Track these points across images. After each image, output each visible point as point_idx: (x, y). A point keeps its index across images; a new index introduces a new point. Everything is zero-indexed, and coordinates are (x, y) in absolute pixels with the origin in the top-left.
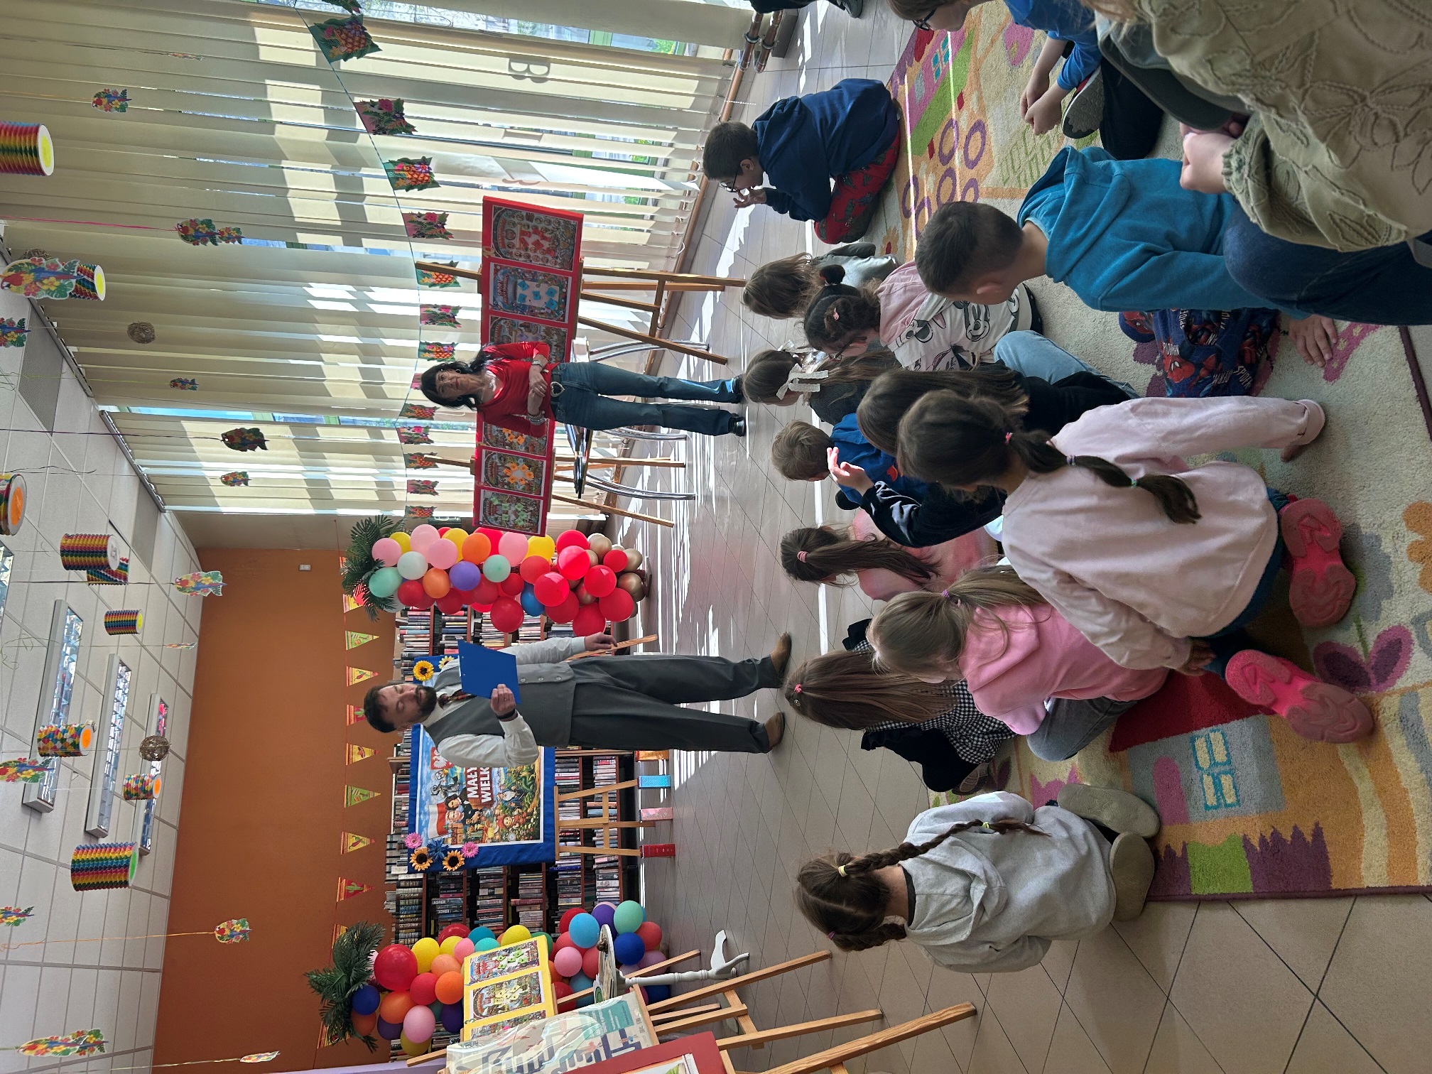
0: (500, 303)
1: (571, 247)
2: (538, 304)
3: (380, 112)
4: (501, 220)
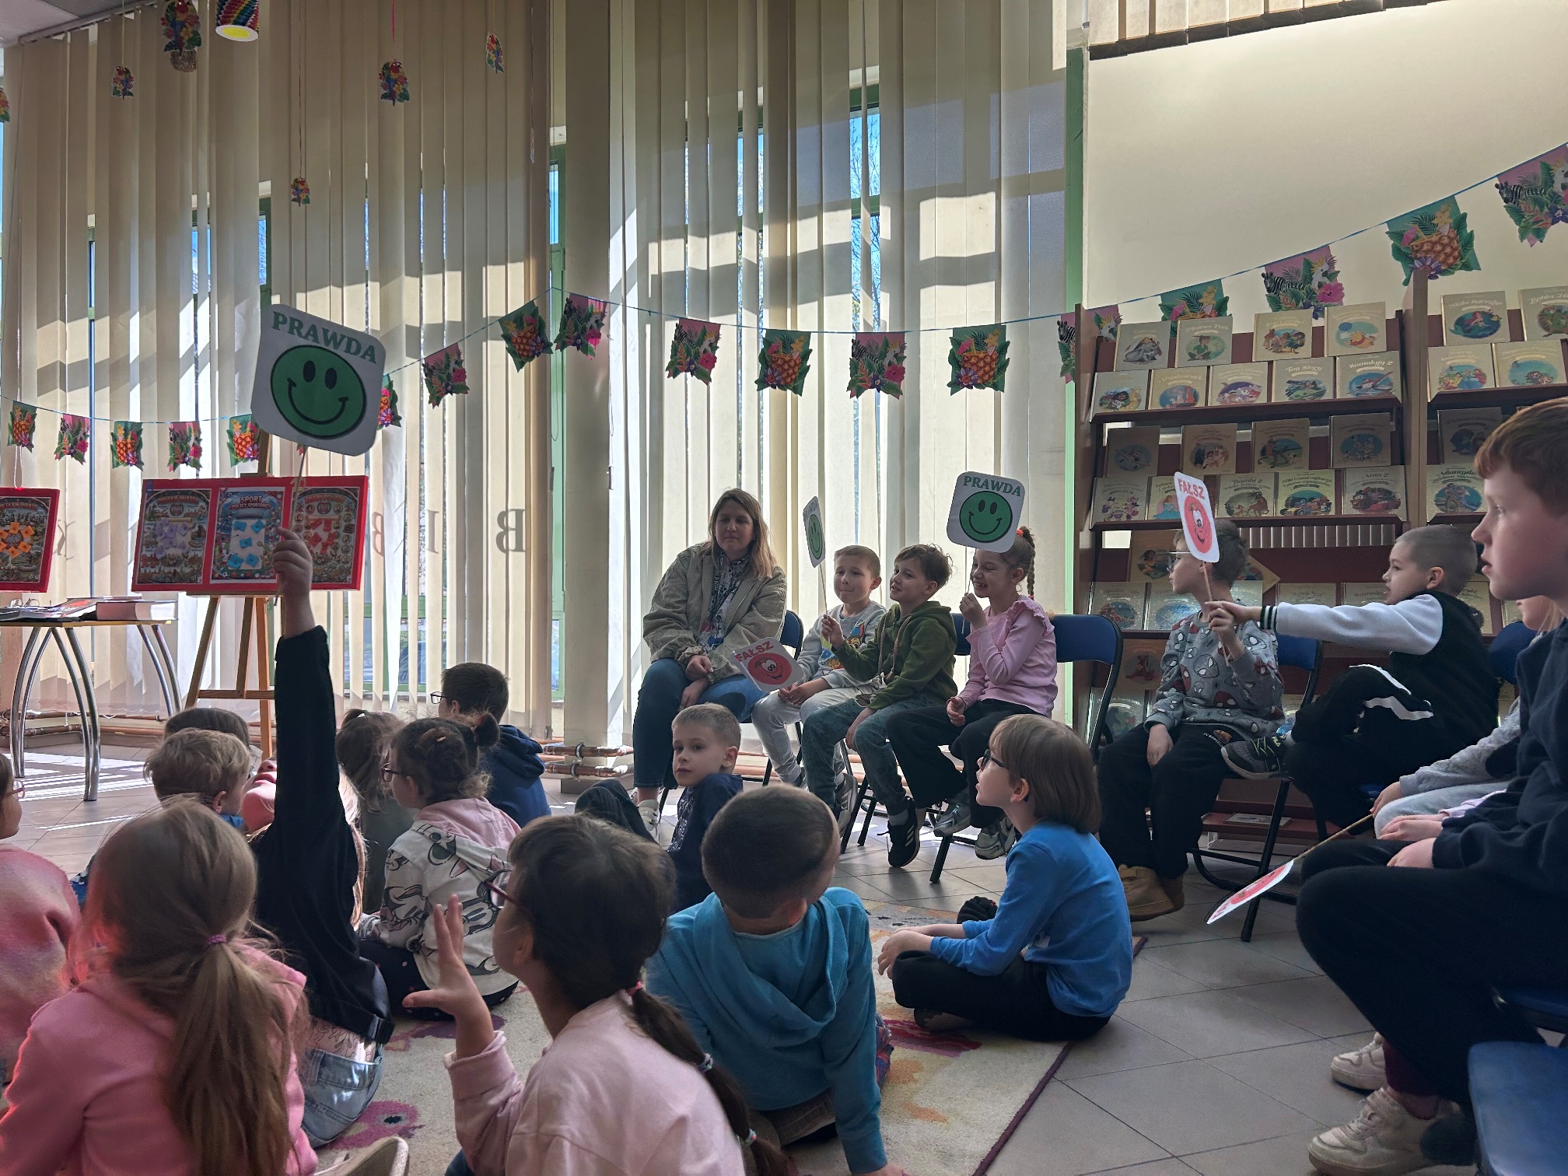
0: (230, 500)
2: (234, 546)
3: (451, 371)
4: (340, 496)
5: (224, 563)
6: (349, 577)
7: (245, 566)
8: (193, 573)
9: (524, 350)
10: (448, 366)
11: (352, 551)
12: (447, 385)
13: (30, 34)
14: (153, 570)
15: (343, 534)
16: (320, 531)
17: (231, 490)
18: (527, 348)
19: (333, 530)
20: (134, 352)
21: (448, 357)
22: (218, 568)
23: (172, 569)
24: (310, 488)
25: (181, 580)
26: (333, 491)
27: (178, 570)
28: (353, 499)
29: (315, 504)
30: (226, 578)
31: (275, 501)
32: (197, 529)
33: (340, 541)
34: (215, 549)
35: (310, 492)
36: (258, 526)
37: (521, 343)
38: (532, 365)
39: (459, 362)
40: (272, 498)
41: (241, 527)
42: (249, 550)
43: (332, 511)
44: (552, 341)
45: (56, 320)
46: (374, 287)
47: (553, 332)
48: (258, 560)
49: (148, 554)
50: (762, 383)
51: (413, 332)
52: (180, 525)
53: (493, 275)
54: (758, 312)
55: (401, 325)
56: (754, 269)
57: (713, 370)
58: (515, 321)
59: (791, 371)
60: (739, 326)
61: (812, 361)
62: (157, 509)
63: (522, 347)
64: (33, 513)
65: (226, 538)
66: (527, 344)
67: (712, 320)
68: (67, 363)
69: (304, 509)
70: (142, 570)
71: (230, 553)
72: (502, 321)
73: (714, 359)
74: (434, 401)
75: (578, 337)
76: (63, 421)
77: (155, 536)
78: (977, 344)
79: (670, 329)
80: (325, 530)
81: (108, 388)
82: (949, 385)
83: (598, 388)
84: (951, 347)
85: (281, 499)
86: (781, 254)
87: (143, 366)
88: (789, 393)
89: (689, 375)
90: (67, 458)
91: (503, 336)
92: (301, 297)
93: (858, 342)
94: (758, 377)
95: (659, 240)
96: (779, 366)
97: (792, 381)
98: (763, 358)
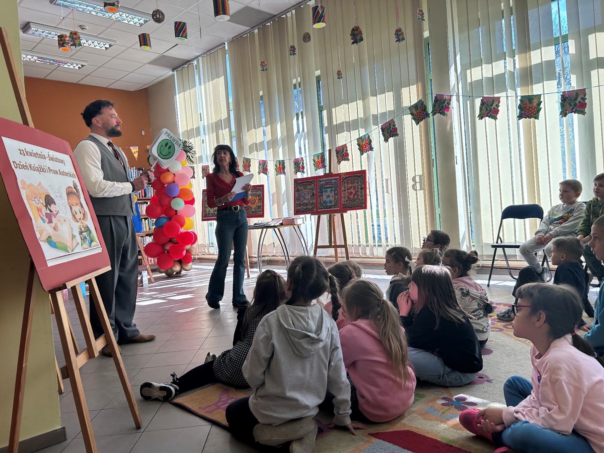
0: (321, 183)
1: (352, 207)
2: (324, 198)
3: (391, 129)
4: (358, 178)
5: (322, 204)
6: (364, 205)
7: (329, 204)
8: (312, 208)
9: (419, 117)
10: (390, 127)
11: (364, 196)
12: (390, 134)
13: (236, 36)
14: (300, 208)
15: (360, 191)
16: (352, 190)
17: (321, 179)
18: (420, 117)
19: (356, 190)
20: (279, 136)
21: (390, 124)
22: (320, 206)
23: (306, 207)
24: (347, 176)
25: (309, 210)
26: (355, 176)
27: (308, 207)
28: (362, 178)
29: (350, 181)
30: (323, 209)
31: (336, 182)
32: (312, 193)
33: (359, 193)
34: (319, 199)
35: (347, 177)
36: (331, 191)
37: (418, 115)
38: (422, 123)
39: (394, 125)
40: (335, 181)
41: (326, 191)
42: (329, 199)
43: (355, 183)
44: (430, 113)
45: (252, 129)
46: (360, 102)
47: (430, 109)
48: (332, 202)
49: (298, 203)
50: (520, 117)
51: (375, 117)
52: (307, 192)
53: (405, 91)
54: (515, 90)
55: (370, 115)
56: (512, 74)
57: (498, 115)
58: (415, 108)
59: (533, 111)
60: (507, 97)
61: (542, 106)
62: (299, 188)
63: (418, 116)
64: (258, 193)
65: (322, 196)
66: (420, 115)
67: (496, 95)
68: (258, 143)
69: (346, 183)
70: (297, 208)
71: (324, 200)
72: (410, 108)
73: (498, 111)
74: (386, 140)
75: (440, 110)
76: (259, 162)
77: (299, 197)
79: (478, 102)
80: (354, 190)
81: (272, 149)
83: (448, 127)
85: (338, 181)
86: (524, 66)
87: (283, 141)
88: (532, 119)
89: (487, 118)
90: (262, 174)
91: (410, 114)
92: (334, 110)
93: (564, 95)
94: (518, 115)
95: (470, 68)
96: (527, 109)
97: (533, 114)
98: (520, 107)
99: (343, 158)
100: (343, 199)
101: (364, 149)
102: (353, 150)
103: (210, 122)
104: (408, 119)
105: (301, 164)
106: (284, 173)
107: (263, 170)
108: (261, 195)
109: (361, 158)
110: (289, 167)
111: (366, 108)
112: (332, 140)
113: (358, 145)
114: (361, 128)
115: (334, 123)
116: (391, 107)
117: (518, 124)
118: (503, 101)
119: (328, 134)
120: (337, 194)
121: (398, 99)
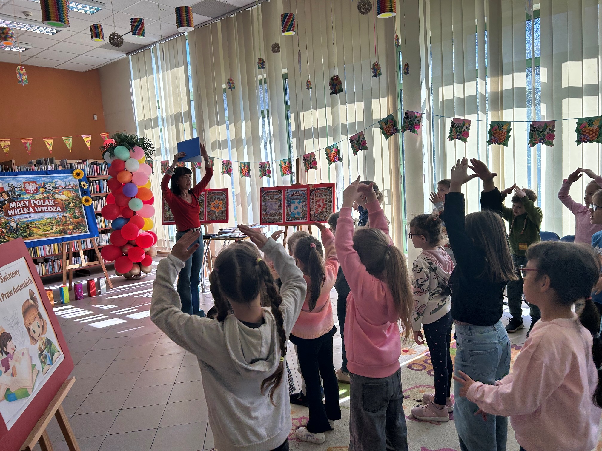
0: (289, 193)
1: (321, 220)
2: (292, 209)
3: (360, 141)
4: (326, 190)
5: (289, 215)
7: (296, 216)
8: (279, 219)
9: (389, 132)
10: (359, 140)
11: (332, 209)
12: (359, 147)
14: (267, 218)
15: (328, 204)
16: (320, 203)
17: (289, 190)
18: (390, 131)
19: (325, 203)
20: (244, 135)
21: (359, 137)
22: (288, 217)
23: (273, 218)
25: (276, 221)
26: (324, 189)
27: (275, 218)
28: (330, 191)
29: (318, 193)
30: (291, 220)
31: (304, 193)
32: (279, 204)
33: (327, 206)
34: (286, 211)
35: (316, 189)
36: (299, 202)
37: (388, 130)
38: (391, 138)
39: (363, 138)
41: (294, 203)
42: (297, 210)
43: (324, 196)
44: (399, 128)
45: (215, 125)
46: (329, 110)
47: (400, 125)
48: (300, 214)
49: (265, 213)
50: (490, 142)
51: (344, 126)
52: (274, 202)
53: (375, 102)
54: (486, 114)
55: (339, 123)
56: (483, 97)
57: (468, 138)
58: (385, 122)
59: (502, 137)
60: (478, 121)
61: (511, 133)
62: (266, 197)
63: (388, 131)
64: (222, 197)
65: (289, 207)
67: (467, 118)
68: (221, 140)
69: (314, 195)
70: (263, 218)
71: (291, 212)
72: (380, 121)
73: (468, 134)
74: (355, 153)
75: (411, 127)
76: (223, 162)
77: (266, 207)
78: (589, 125)
79: (449, 123)
80: (322, 202)
81: (236, 149)
82: (576, 142)
83: (418, 144)
84: (577, 126)
85: (306, 192)
86: (496, 90)
87: (247, 141)
88: (501, 146)
89: (457, 140)
90: (225, 174)
91: (380, 128)
92: (301, 114)
93: (533, 125)
94: (488, 140)
95: (442, 86)
96: (497, 135)
97: (503, 141)
98: (490, 132)
99: (310, 166)
100: (311, 211)
101: (332, 159)
102: (321, 159)
103: (170, 114)
104: (377, 132)
105: (267, 168)
106: (250, 176)
107: (227, 171)
108: (225, 199)
109: (329, 168)
110: (255, 170)
111: (335, 117)
112: (300, 146)
113: (327, 154)
114: (330, 136)
115: (302, 129)
116: (360, 117)
117: (487, 149)
118: (473, 125)
119: (295, 139)
120: (305, 206)
121: (368, 110)
